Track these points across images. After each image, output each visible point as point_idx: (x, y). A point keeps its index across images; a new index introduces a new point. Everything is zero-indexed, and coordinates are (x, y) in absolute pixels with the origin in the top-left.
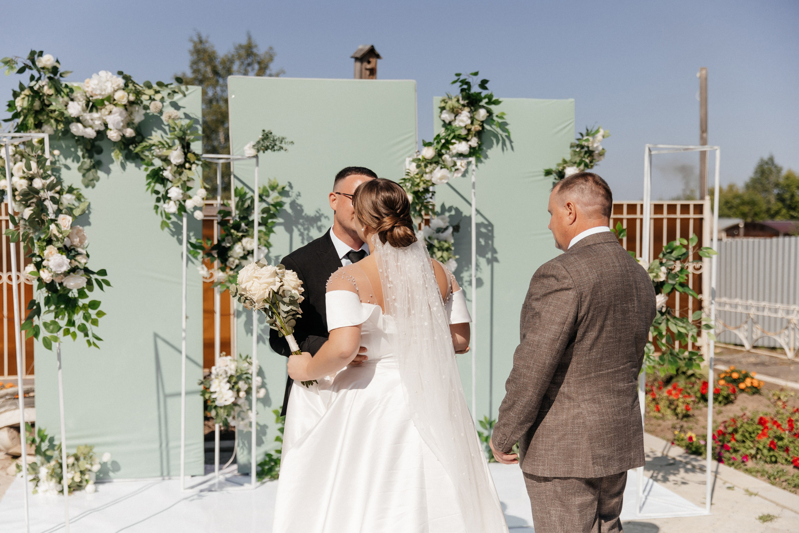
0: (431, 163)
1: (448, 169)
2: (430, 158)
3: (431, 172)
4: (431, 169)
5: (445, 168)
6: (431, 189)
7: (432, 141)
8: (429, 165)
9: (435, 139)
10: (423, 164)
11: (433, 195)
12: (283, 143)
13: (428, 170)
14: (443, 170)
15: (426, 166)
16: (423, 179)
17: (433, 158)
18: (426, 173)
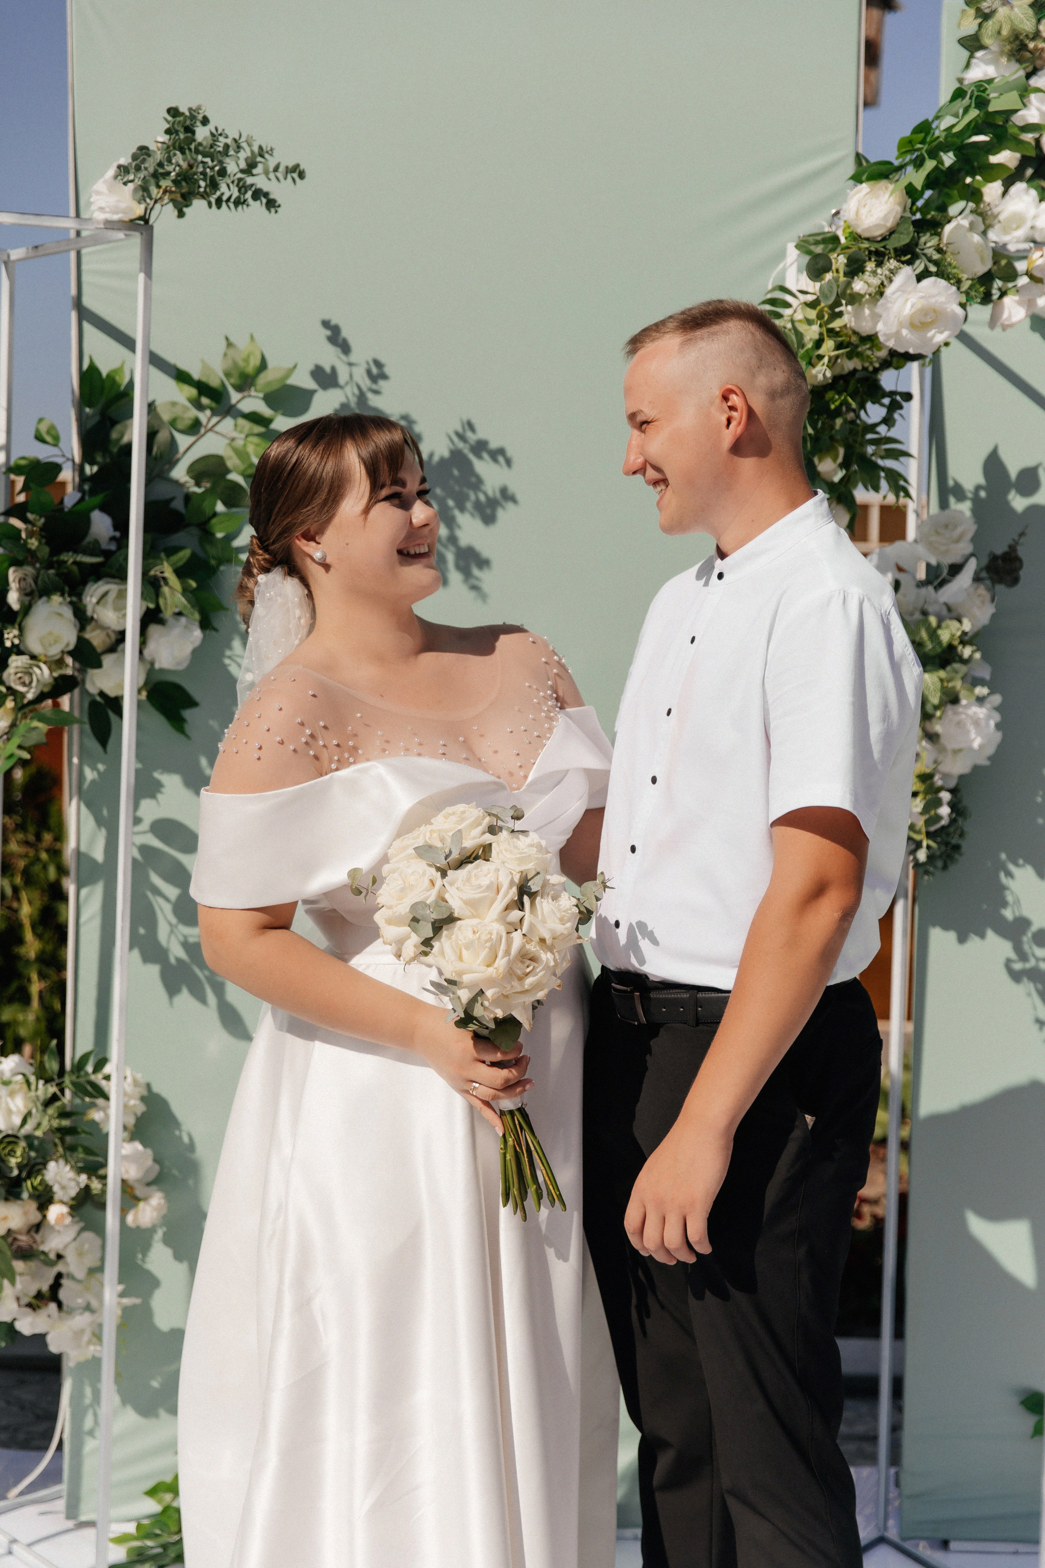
0: (880, 257)
1: (958, 282)
2: (878, 233)
3: (880, 292)
4: (876, 281)
5: (941, 274)
6: (888, 380)
7: (892, 155)
8: (870, 266)
9: (907, 145)
10: (840, 261)
11: (894, 407)
12: (259, 170)
13: (858, 286)
14: (927, 282)
15: (855, 268)
16: (836, 324)
17: (892, 232)
18: (855, 299)
